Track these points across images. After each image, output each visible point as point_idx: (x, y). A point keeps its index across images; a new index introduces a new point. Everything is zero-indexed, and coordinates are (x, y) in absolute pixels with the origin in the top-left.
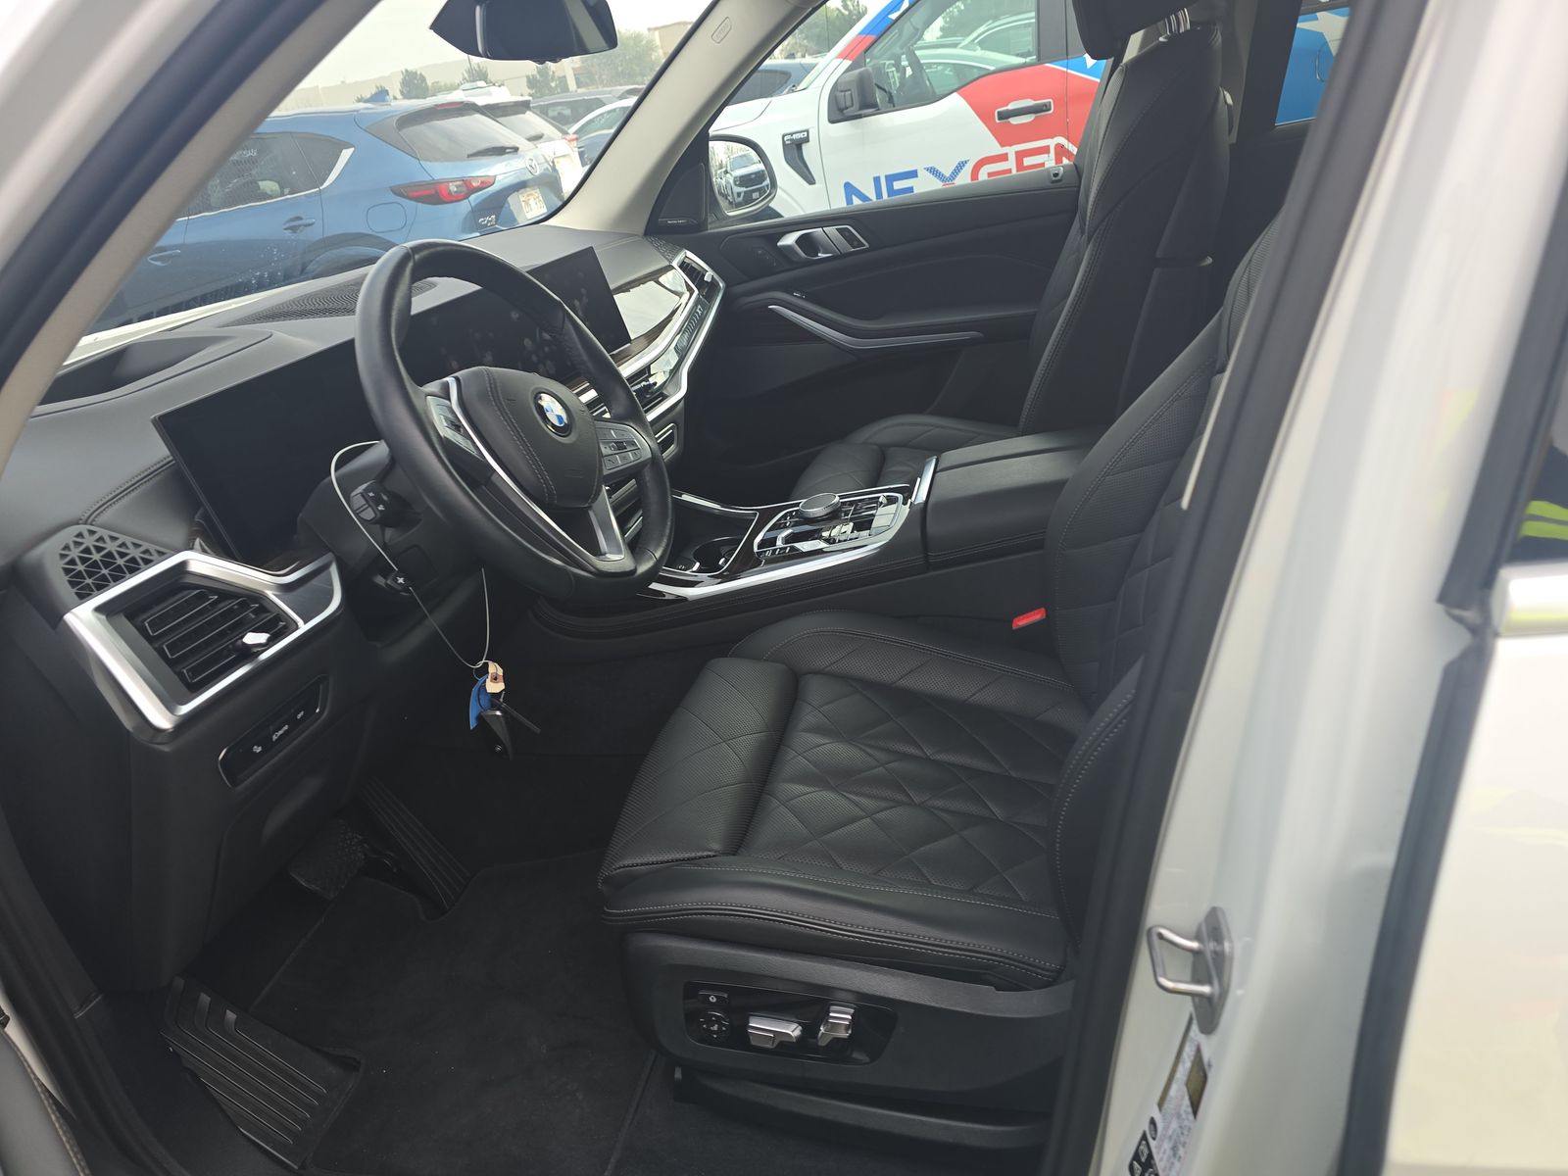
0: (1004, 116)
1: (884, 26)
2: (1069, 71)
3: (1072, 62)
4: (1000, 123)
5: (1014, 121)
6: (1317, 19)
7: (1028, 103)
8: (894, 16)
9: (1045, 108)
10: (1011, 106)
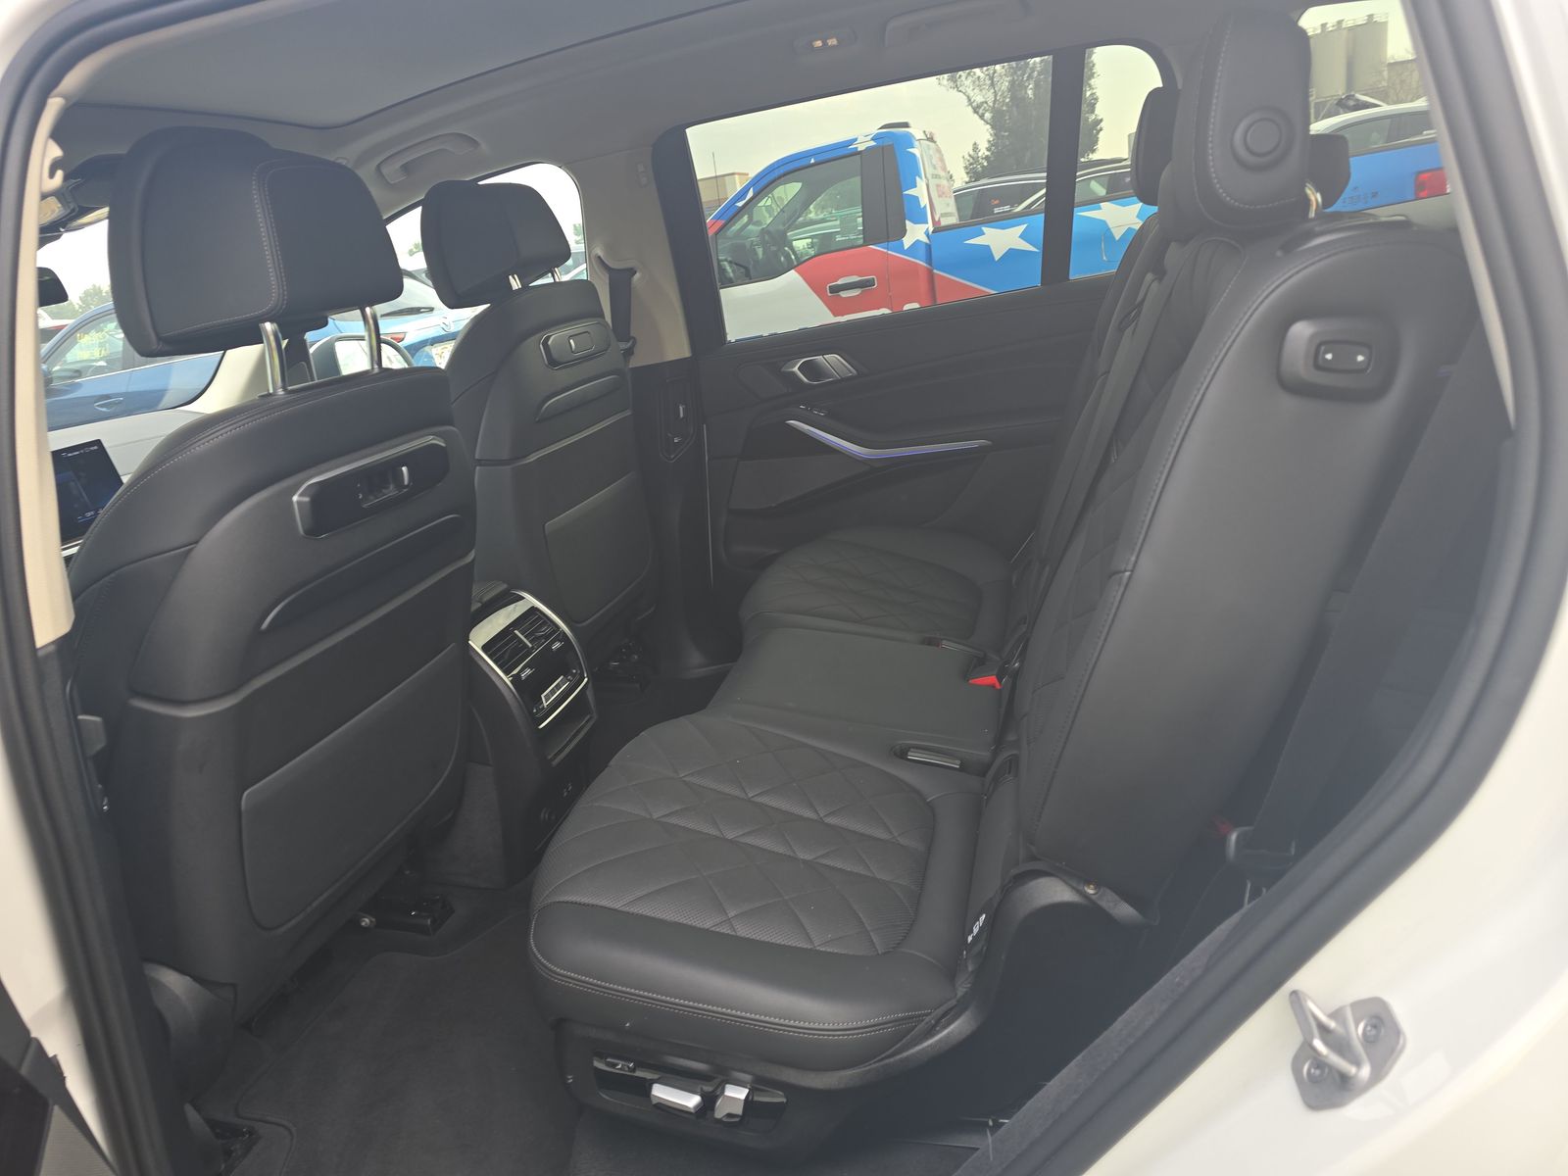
0: (836, 290)
1: (731, 213)
2: (890, 252)
3: (891, 244)
4: (831, 295)
5: (844, 294)
6: (1100, 208)
7: (855, 279)
8: (740, 204)
9: (870, 283)
10: (840, 282)
